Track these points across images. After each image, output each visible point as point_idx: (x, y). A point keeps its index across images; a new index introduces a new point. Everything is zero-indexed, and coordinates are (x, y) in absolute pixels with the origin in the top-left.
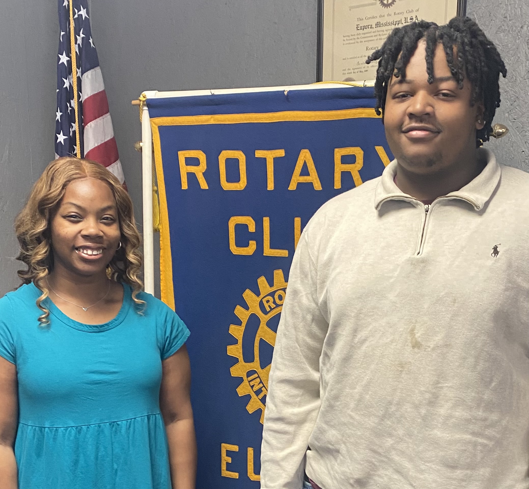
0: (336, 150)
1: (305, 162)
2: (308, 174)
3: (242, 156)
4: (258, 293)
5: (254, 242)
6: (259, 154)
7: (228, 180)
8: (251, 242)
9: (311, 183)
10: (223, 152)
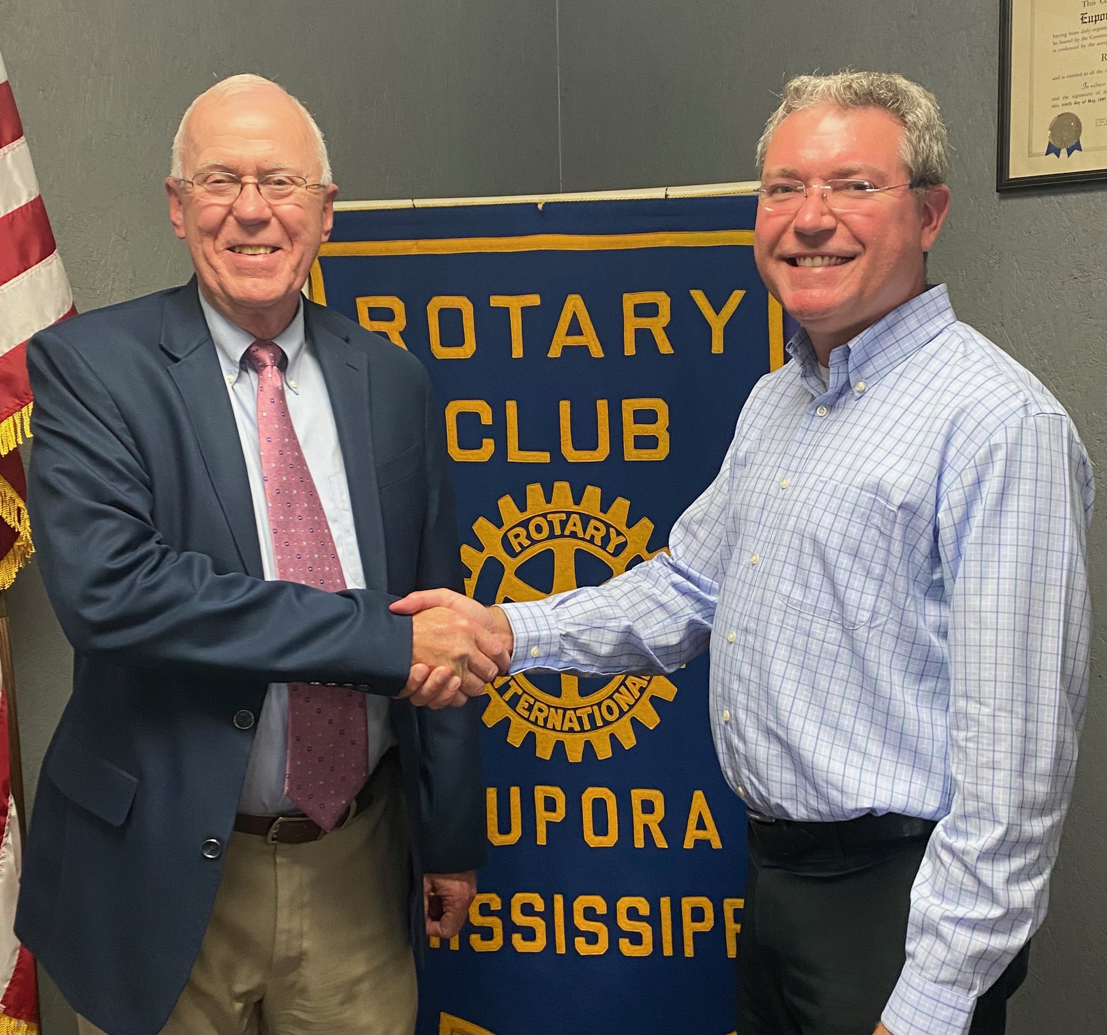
0: (626, 296)
1: (575, 314)
2: (581, 333)
3: (467, 305)
4: (499, 524)
5: (491, 441)
6: (496, 301)
8: (485, 441)
9: (586, 347)
10: (435, 299)
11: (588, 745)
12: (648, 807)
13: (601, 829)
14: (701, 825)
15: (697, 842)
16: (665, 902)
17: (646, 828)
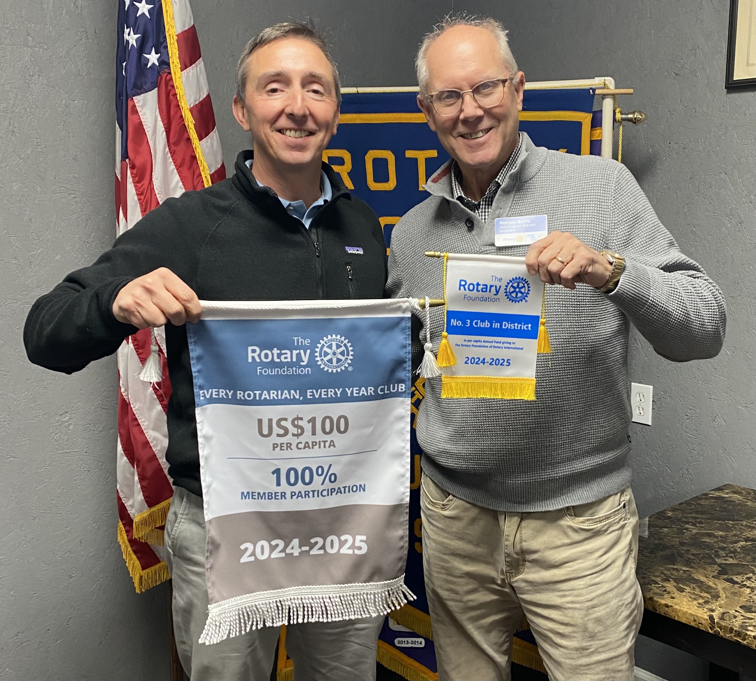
3: (391, 156)
6: (409, 154)
7: (376, 180)
10: (371, 152)
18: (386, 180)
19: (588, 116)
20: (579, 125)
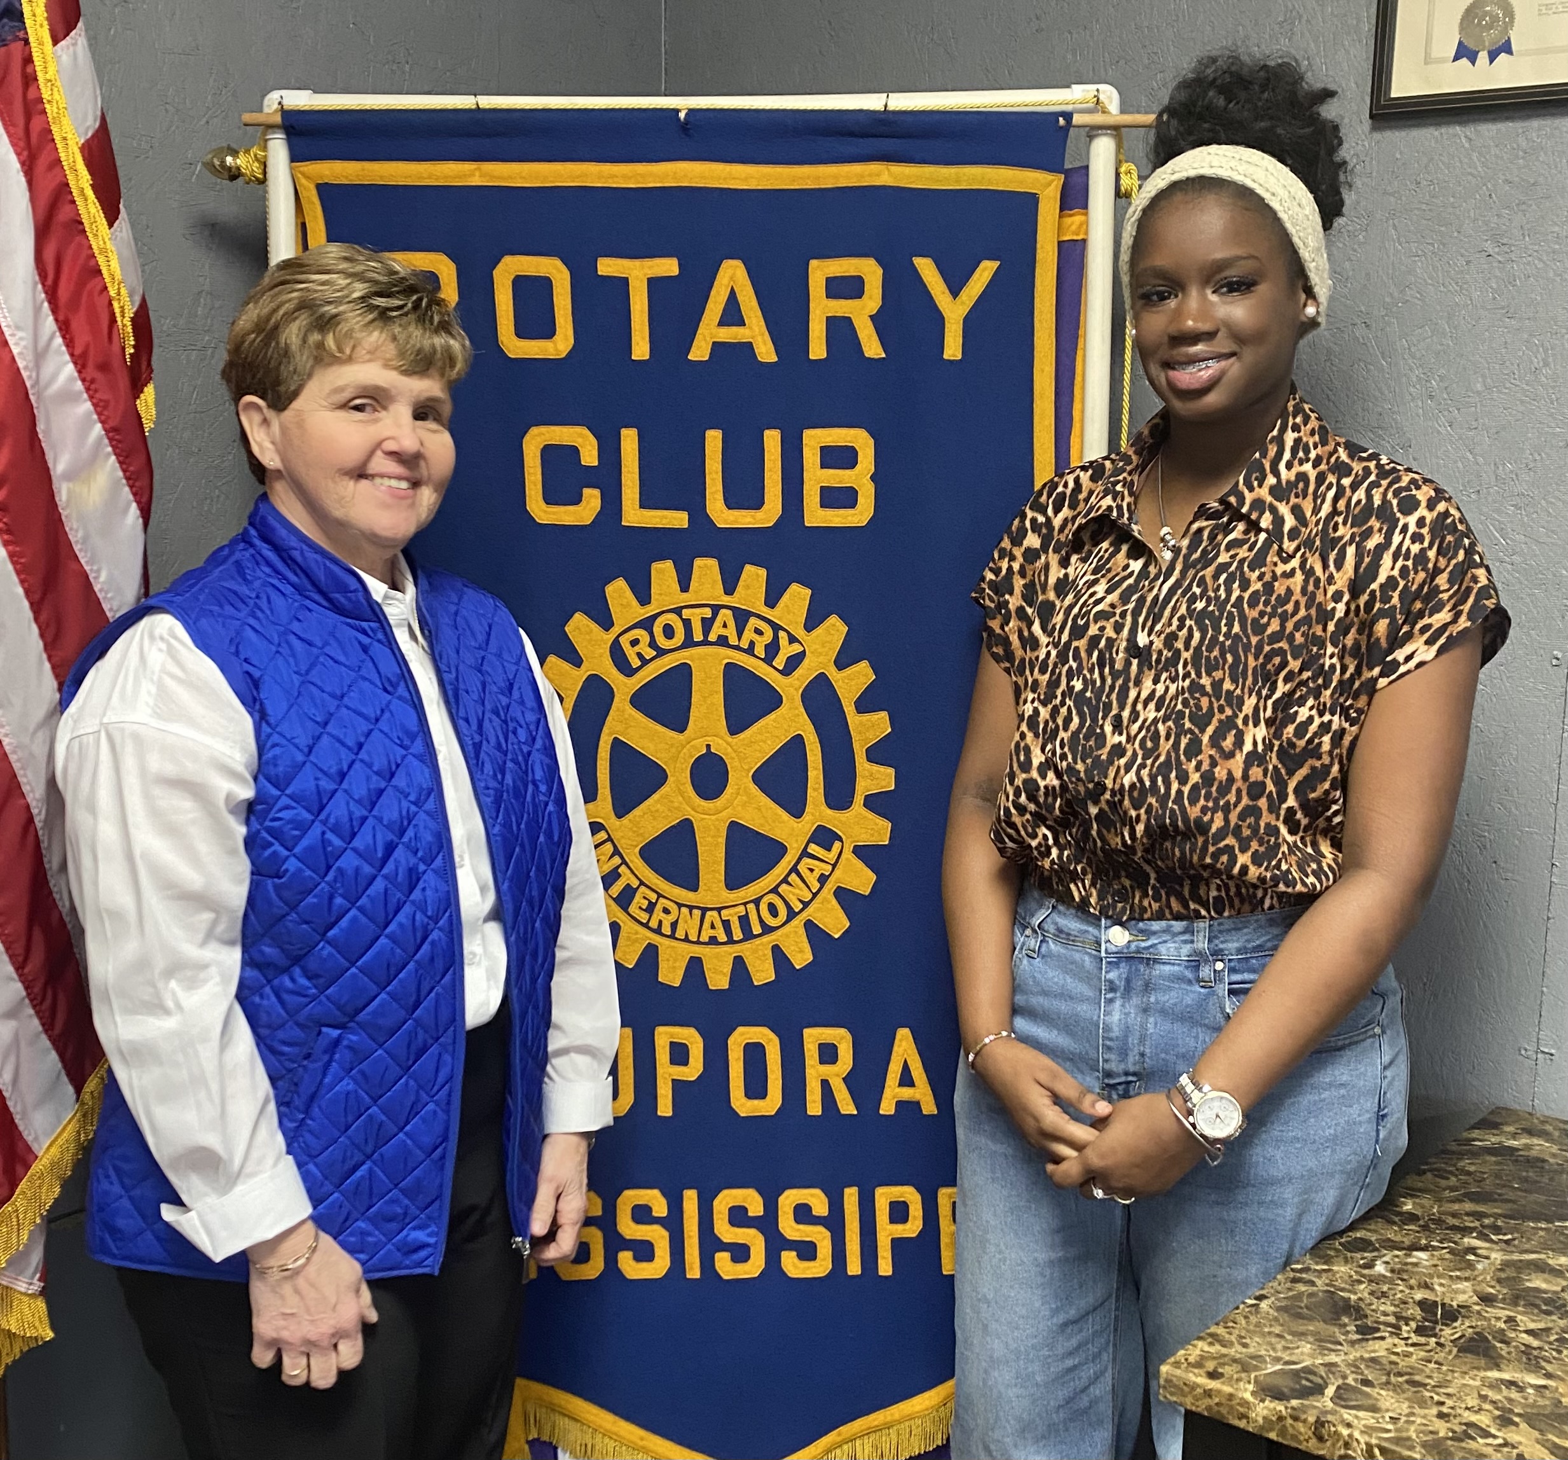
0: (813, 263)
1: (732, 292)
2: (742, 323)
3: (560, 271)
4: (606, 622)
5: (596, 493)
6: (607, 267)
7: (522, 333)
8: (587, 492)
9: (749, 346)
10: (508, 260)
11: (739, 962)
12: (828, 1054)
13: (756, 1088)
14: (906, 1080)
15: (900, 1104)
16: (851, 1194)
17: (825, 1084)
18: (548, 331)
19: (1052, 181)
20: (1030, 201)
